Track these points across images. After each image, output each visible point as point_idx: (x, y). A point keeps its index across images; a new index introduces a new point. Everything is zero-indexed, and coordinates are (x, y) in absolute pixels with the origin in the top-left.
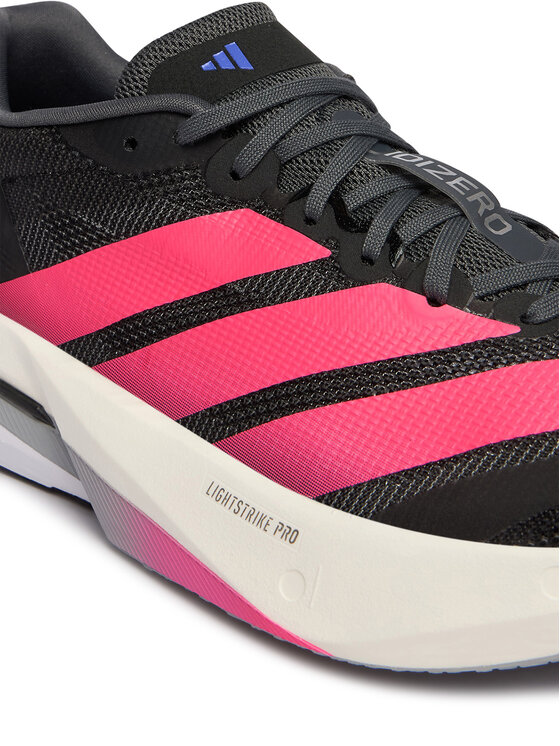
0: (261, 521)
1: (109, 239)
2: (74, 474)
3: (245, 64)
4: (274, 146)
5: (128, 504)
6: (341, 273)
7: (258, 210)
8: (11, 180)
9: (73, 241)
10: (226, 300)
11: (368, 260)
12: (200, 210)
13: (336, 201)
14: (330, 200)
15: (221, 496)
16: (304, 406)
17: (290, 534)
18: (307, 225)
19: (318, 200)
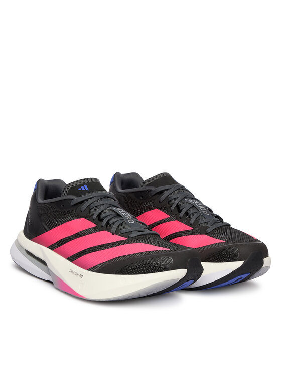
0: (77, 274)
1: (58, 225)
2: (50, 275)
3: (87, 189)
4: (89, 205)
5: (57, 277)
6: (97, 229)
7: (85, 218)
8: (42, 215)
9: (52, 226)
10: (78, 235)
11: (102, 227)
12: (74, 218)
13: (99, 216)
14: (98, 216)
15: (72, 271)
16: (88, 253)
17: (82, 276)
18: (93, 221)
19: (95, 216)
